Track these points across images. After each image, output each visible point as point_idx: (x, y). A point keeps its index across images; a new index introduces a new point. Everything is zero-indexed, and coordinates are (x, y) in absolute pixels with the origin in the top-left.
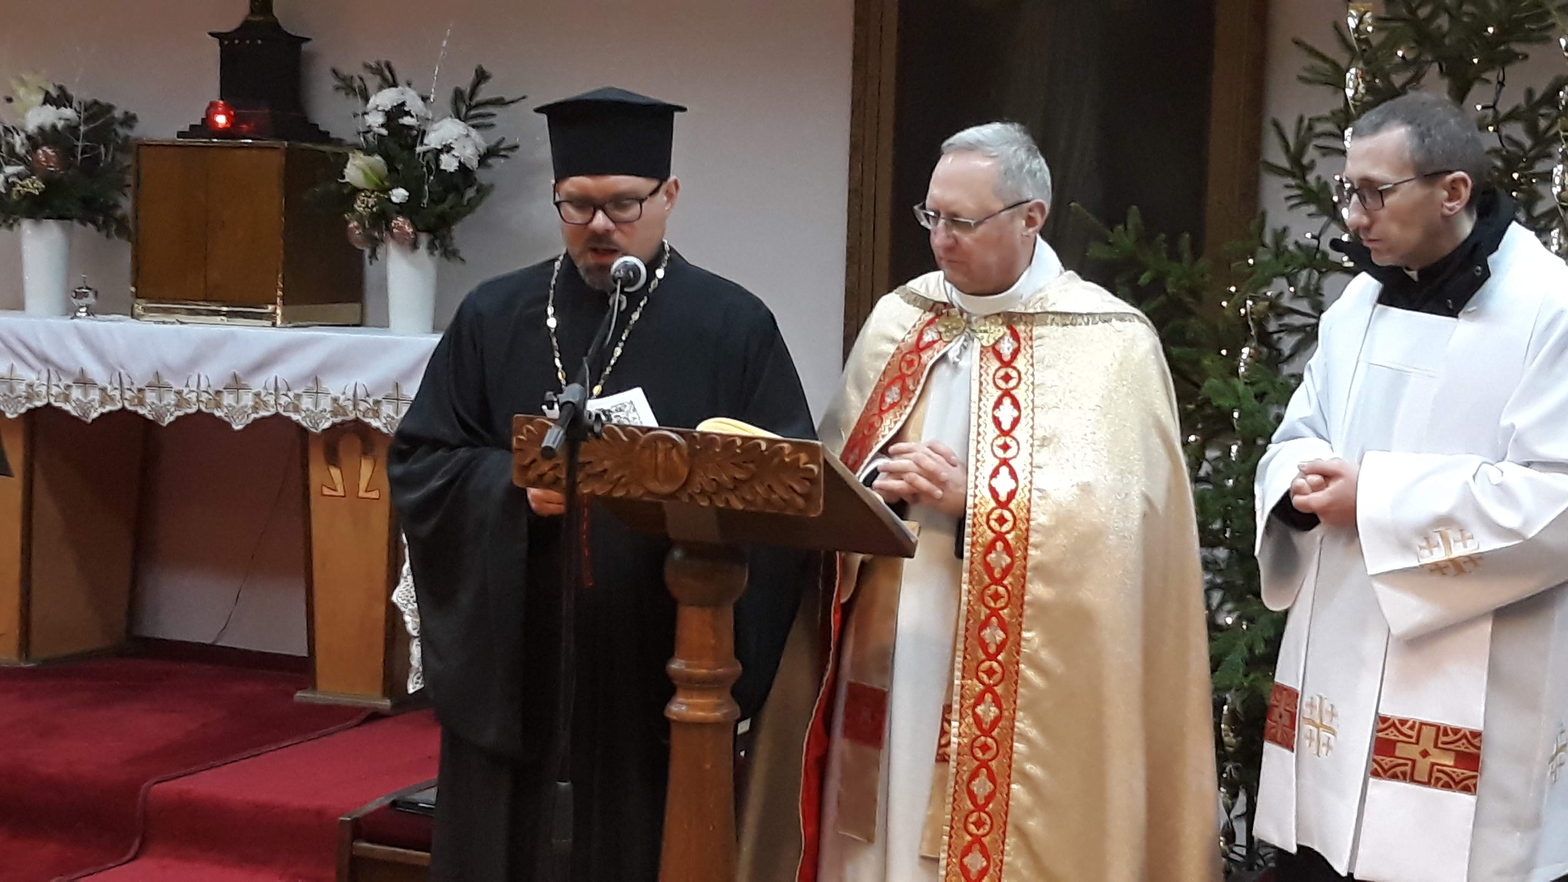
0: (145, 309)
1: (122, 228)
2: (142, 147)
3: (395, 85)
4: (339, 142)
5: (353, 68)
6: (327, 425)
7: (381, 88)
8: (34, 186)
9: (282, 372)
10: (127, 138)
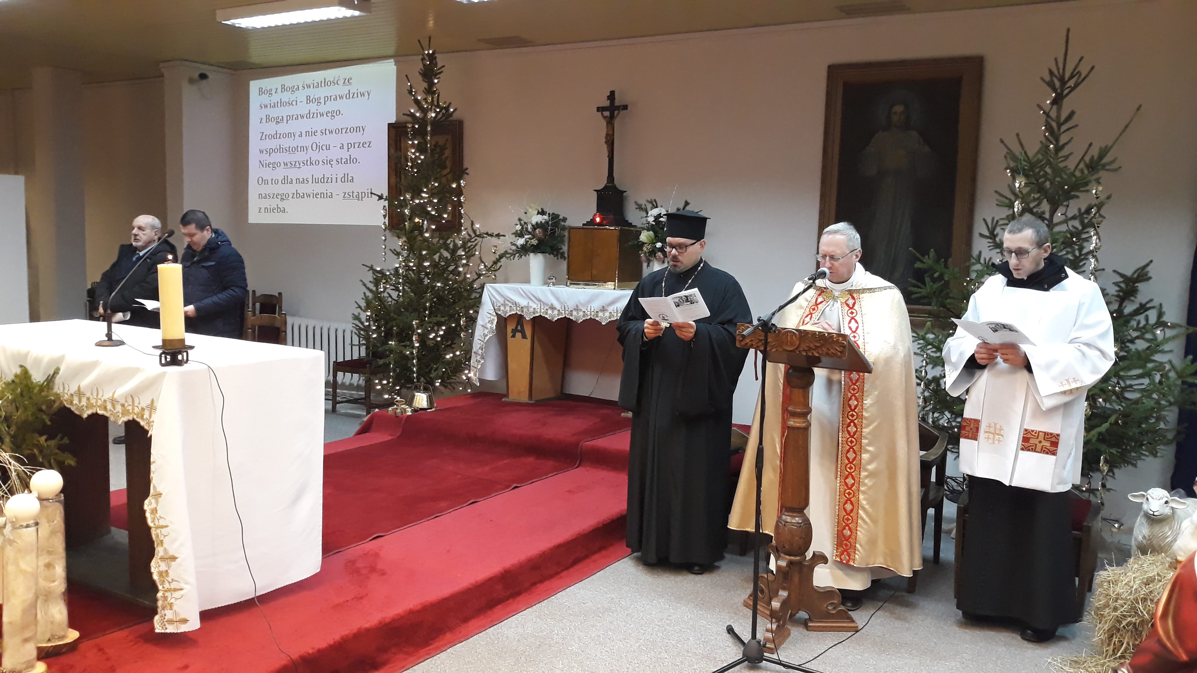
0: (571, 284)
1: (563, 256)
2: (571, 228)
3: (657, 207)
4: (635, 226)
5: (642, 202)
7: (652, 209)
8: (534, 242)
10: (564, 226)
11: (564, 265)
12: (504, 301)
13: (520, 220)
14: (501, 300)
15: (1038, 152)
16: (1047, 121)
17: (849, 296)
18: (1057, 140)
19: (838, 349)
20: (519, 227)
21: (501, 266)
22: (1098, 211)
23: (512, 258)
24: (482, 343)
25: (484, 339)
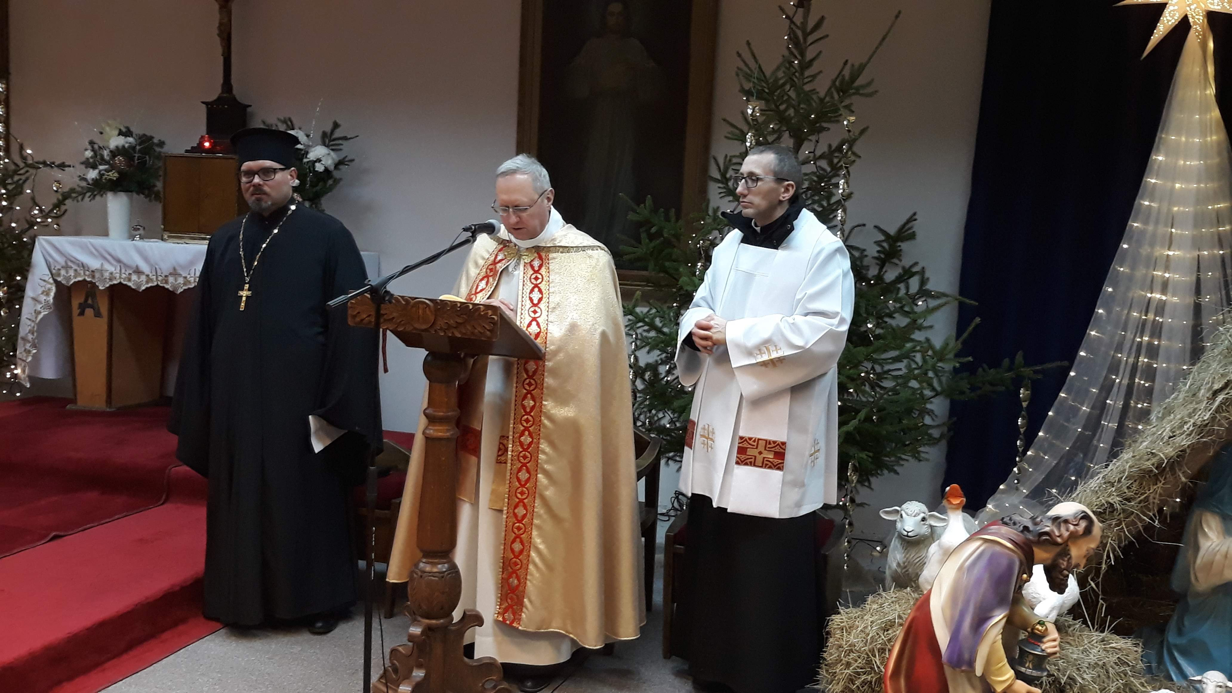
0: (169, 237)
1: (157, 197)
2: (167, 157)
8: (114, 175)
10: (160, 152)
11: (158, 208)
12: (66, 262)
13: (92, 143)
14: (61, 260)
15: (778, 68)
16: (790, 28)
17: (536, 255)
18: (802, 54)
19: (486, 326)
20: (89, 154)
21: (66, 211)
22: (850, 148)
23: (80, 198)
24: (33, 325)
25: (36, 318)
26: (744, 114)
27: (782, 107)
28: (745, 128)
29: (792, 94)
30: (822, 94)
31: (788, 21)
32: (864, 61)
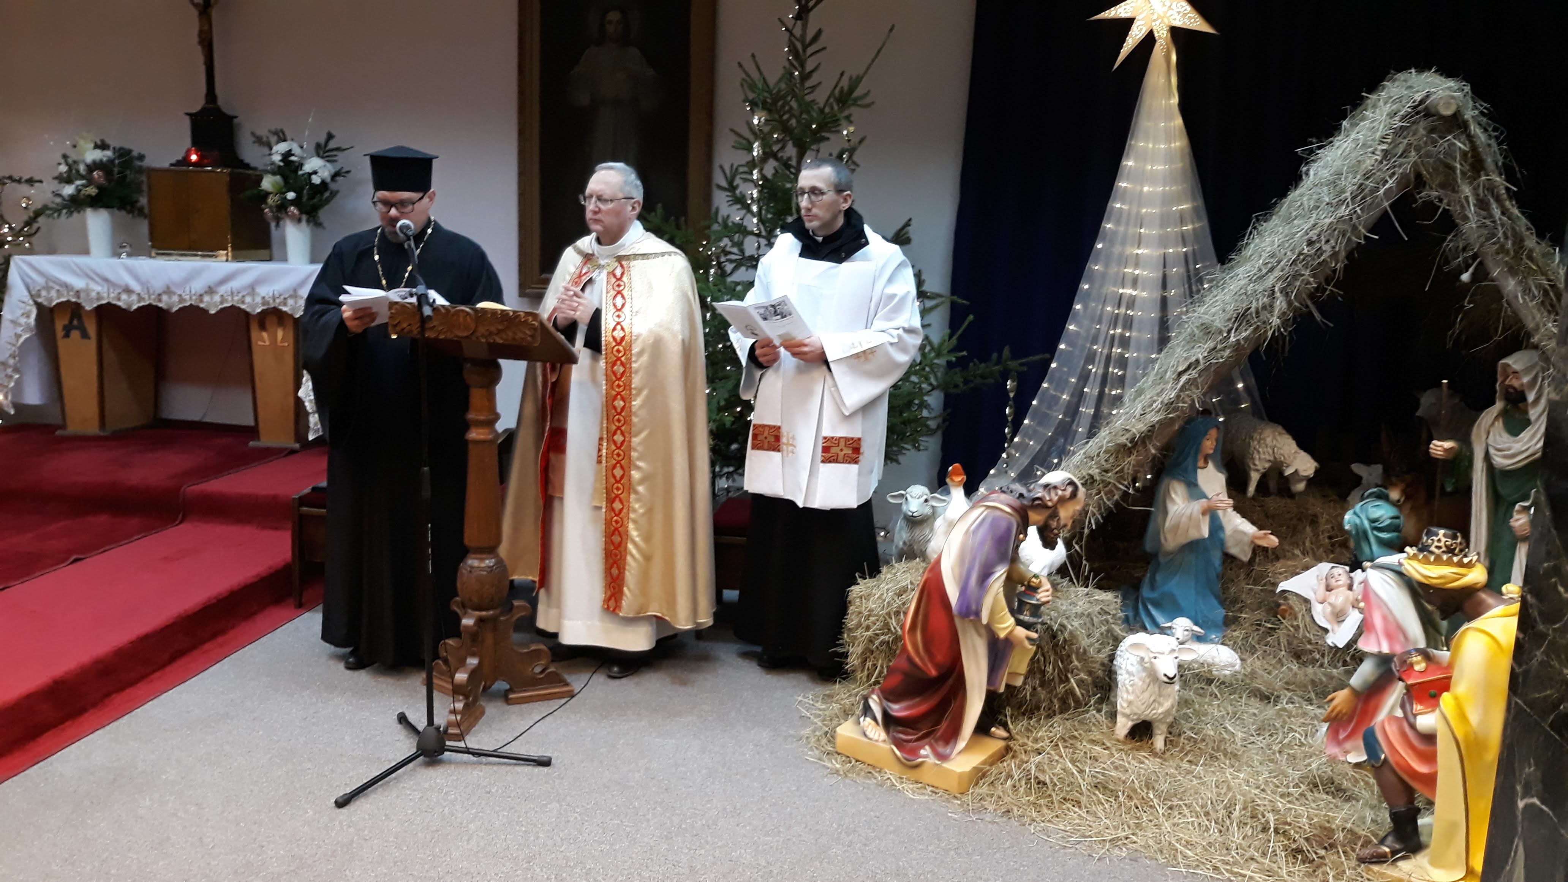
0: (158, 254)
1: (141, 212)
2: (151, 171)
3: (285, 140)
4: (255, 169)
5: (263, 132)
6: (259, 310)
7: (278, 143)
8: (92, 191)
9: (235, 284)
10: (141, 167)
11: (144, 225)
12: (46, 282)
13: (65, 157)
14: (41, 281)
15: (780, 80)
16: (790, 40)
17: (617, 264)
18: (802, 65)
19: (527, 332)
20: (63, 168)
21: (39, 228)
22: (850, 157)
23: (56, 215)
24: (14, 348)
25: (18, 341)
26: (749, 124)
27: (786, 117)
28: (751, 137)
29: (794, 104)
30: (821, 105)
31: (788, 34)
32: (861, 72)
